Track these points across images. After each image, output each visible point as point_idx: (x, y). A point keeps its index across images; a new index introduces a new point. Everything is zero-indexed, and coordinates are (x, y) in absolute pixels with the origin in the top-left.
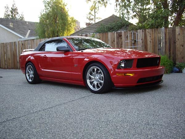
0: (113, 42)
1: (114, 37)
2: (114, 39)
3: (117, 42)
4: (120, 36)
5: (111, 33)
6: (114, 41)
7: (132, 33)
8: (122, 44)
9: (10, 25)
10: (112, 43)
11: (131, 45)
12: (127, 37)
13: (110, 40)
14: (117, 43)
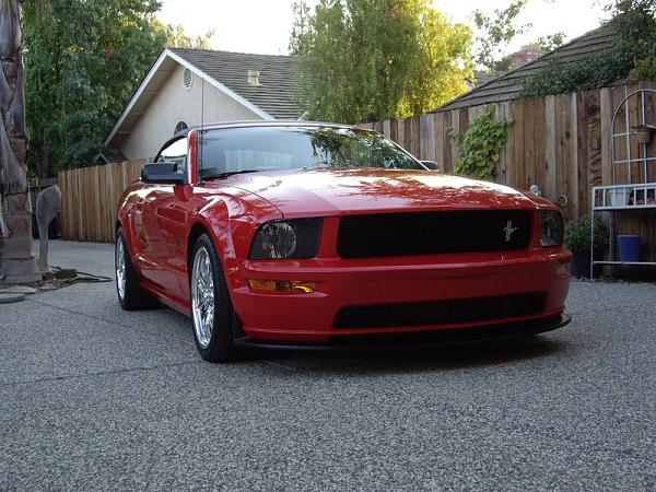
0: (565, 140)
1: (569, 116)
2: (569, 124)
3: (579, 140)
4: (591, 110)
5: (558, 100)
6: (568, 135)
7: (639, 94)
8: (600, 148)
9: (250, 80)
10: (562, 143)
11: (636, 154)
12: (621, 113)
13: (553, 131)
14: (580, 146)
